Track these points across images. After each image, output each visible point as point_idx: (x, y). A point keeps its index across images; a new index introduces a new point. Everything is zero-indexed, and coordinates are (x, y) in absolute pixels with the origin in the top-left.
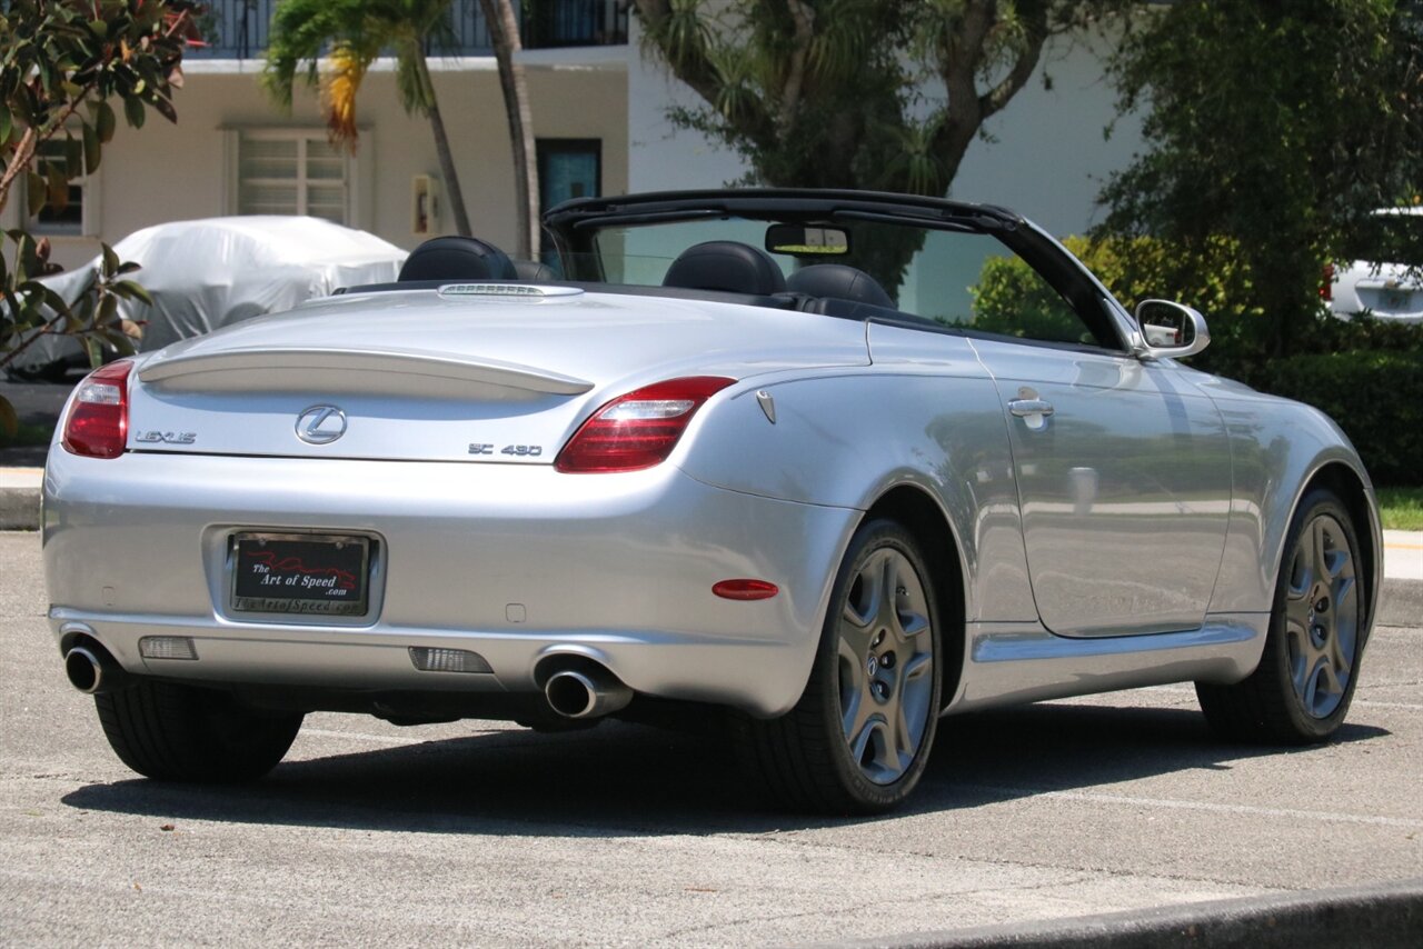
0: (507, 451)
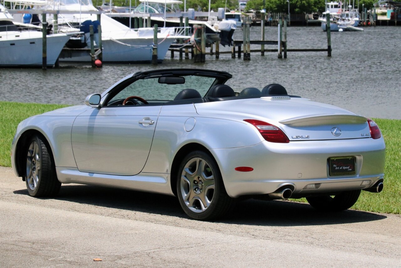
0: (366, 135)
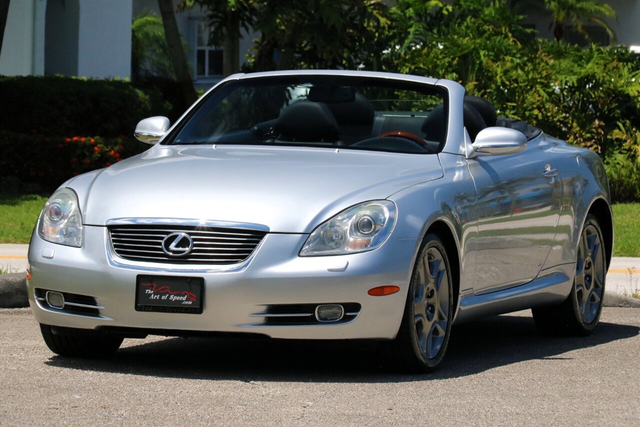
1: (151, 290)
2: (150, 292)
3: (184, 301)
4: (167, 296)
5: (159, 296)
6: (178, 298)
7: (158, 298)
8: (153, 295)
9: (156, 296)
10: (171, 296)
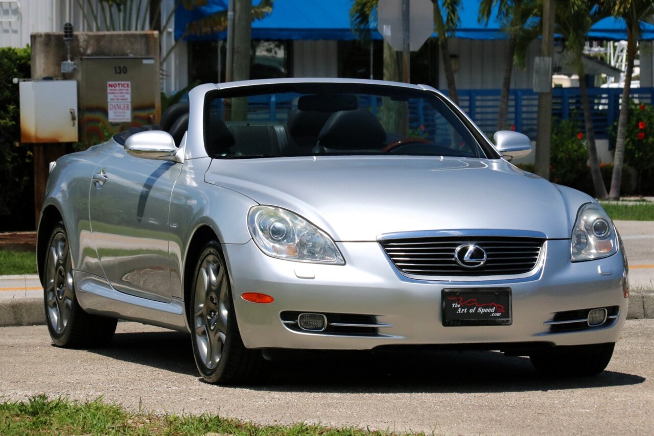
1: (458, 304)
2: (457, 306)
3: (493, 313)
4: (474, 309)
5: (466, 309)
6: (486, 310)
7: (465, 312)
8: (460, 309)
9: (463, 310)
10: (479, 309)
